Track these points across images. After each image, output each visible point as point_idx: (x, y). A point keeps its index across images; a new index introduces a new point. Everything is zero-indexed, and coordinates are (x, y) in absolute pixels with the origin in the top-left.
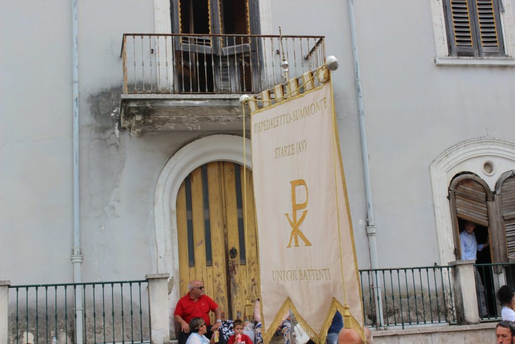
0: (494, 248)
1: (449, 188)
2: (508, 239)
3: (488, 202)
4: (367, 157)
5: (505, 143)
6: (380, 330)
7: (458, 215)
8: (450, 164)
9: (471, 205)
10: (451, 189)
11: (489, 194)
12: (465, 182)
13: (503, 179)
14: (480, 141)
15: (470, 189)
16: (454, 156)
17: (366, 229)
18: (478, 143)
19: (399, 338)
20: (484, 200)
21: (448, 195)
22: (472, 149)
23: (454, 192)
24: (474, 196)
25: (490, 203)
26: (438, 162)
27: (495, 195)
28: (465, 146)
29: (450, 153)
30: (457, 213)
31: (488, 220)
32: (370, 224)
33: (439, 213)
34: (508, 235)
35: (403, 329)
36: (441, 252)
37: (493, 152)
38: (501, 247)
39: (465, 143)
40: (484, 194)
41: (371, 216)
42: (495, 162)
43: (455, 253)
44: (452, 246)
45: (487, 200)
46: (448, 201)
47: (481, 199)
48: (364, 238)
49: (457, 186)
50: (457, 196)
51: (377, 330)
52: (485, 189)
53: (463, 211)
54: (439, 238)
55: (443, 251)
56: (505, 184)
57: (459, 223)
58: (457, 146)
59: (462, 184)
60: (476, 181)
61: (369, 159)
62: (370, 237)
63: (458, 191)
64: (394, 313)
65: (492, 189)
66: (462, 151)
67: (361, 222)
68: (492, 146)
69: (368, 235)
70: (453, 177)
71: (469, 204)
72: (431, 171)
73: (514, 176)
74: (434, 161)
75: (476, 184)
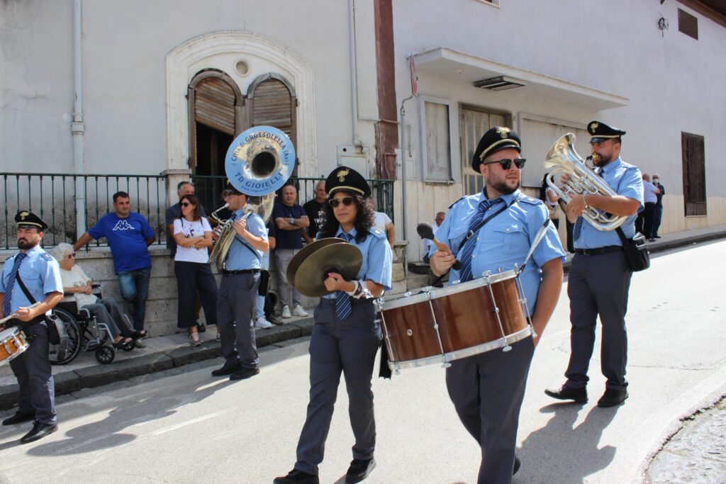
1: (189, 85)
3: (236, 107)
5: (265, 41)
7: (197, 119)
8: (194, 56)
9: (215, 108)
10: (191, 86)
11: (238, 99)
12: (210, 81)
13: (258, 82)
14: (234, 32)
15: (216, 89)
16: (201, 48)
17: (71, 126)
18: (232, 36)
20: (232, 104)
21: (186, 93)
22: (223, 42)
23: (195, 91)
24: (220, 99)
25: (239, 108)
26: (178, 53)
27: (246, 100)
28: (215, 37)
29: (194, 44)
30: (196, 116)
31: (235, 128)
32: (77, 119)
33: (170, 112)
36: (170, 161)
37: (250, 49)
39: (215, 34)
40: (233, 97)
41: (78, 109)
42: (251, 61)
43: (189, 163)
44: (186, 154)
45: (235, 105)
46: (186, 101)
47: (229, 102)
48: (68, 138)
49: (199, 84)
50: (198, 97)
52: (234, 91)
54: (169, 144)
55: (172, 160)
56: (260, 88)
57: (197, 128)
58: (204, 36)
59: (206, 82)
60: (224, 81)
62: (74, 136)
63: (200, 90)
65: (244, 91)
66: (210, 43)
67: (66, 117)
68: (249, 43)
69: (73, 133)
70: (196, 72)
71: (212, 107)
72: (167, 62)
73: (272, 80)
74: (172, 51)
75: (223, 84)
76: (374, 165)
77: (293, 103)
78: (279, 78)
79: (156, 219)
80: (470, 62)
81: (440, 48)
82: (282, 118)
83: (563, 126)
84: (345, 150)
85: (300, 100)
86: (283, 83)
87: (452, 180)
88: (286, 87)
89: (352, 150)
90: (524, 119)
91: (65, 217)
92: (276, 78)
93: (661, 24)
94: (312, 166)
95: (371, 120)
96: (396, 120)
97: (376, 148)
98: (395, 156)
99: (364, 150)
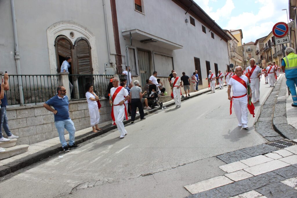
0: (73, 70)
2: (79, 66)
4: (15, 21)
5: (79, 25)
6: (22, 106)
7: (59, 54)
8: (56, 30)
9: (64, 50)
10: (56, 42)
11: (72, 46)
13: (78, 40)
14: (69, 22)
15: (64, 43)
16: (58, 27)
17: (15, 57)
18: (68, 23)
19: (34, 109)
20: (70, 48)
21: (54, 44)
22: (65, 25)
24: (66, 46)
25: (72, 50)
26: (51, 29)
27: (75, 47)
28: (63, 23)
29: (56, 25)
30: (58, 53)
32: (17, 54)
33: (50, 51)
34: (79, 64)
35: (36, 104)
36: (51, 70)
37: (74, 28)
38: (76, 69)
39: (63, 22)
40: (70, 46)
41: (17, 50)
42: (75, 32)
43: (57, 71)
44: (56, 67)
45: (71, 49)
46: (55, 47)
48: (13, 61)
49: (58, 41)
50: (58, 45)
51: (21, 106)
52: (70, 44)
53: (61, 52)
54: (50, 63)
55: (52, 70)
56: (79, 42)
58: (59, 23)
59: (61, 40)
60: (66, 39)
61: (16, 21)
62: (16, 61)
63: (59, 43)
64: (29, 98)
65: (73, 44)
66: (61, 25)
67: (12, 53)
68: (74, 26)
69: (15, 59)
70: (57, 36)
71: (64, 49)
72: (47, 32)
73: (82, 39)
74: (49, 28)
75: (66, 41)
76: (116, 70)
77: (90, 48)
78: (84, 39)
79: (48, 92)
80: (143, 34)
81: (136, 29)
82: (86, 53)
83: (164, 56)
84: (107, 65)
85: (92, 47)
86: (86, 41)
87: (137, 75)
88: (87, 42)
89: (109, 65)
90: (155, 53)
91: (15, 94)
92: (83, 38)
93: (186, 21)
94: (97, 71)
95: (114, 54)
96: (120, 54)
97: (116, 64)
98: (121, 67)
99: (113, 65)
